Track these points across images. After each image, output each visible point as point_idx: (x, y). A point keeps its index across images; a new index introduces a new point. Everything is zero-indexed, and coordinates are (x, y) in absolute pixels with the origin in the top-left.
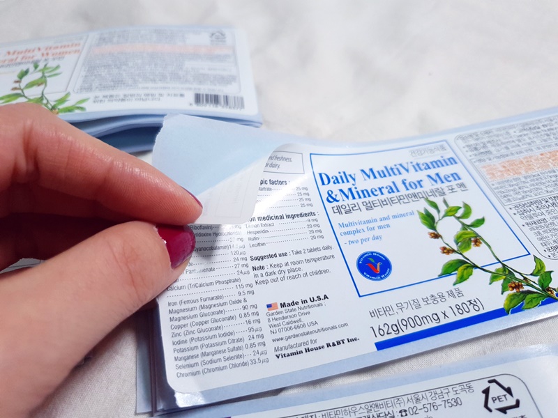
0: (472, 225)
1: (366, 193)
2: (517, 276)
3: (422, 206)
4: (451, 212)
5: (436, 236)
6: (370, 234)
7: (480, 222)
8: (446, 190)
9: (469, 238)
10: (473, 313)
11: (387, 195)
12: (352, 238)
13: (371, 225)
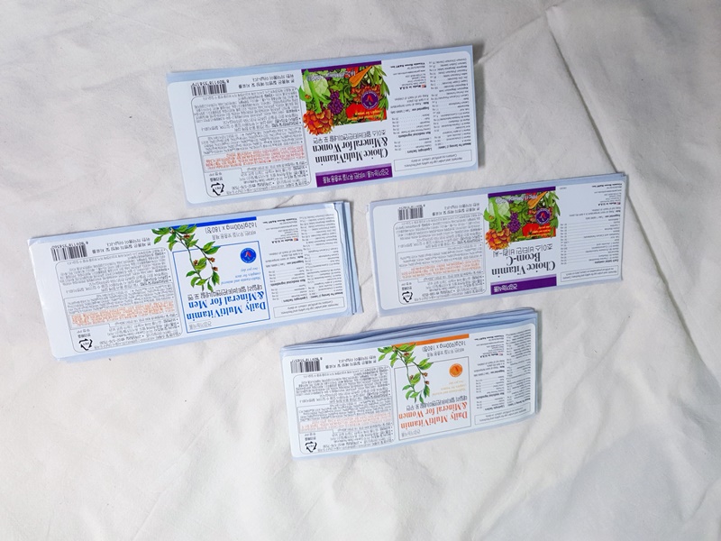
0: (194, 272)
1: (242, 297)
2: (184, 242)
3: (215, 288)
4: (202, 282)
5: (215, 269)
6: (246, 273)
7: (189, 274)
8: (200, 296)
9: (198, 265)
10: (211, 227)
11: (232, 295)
12: (256, 271)
13: (245, 278)
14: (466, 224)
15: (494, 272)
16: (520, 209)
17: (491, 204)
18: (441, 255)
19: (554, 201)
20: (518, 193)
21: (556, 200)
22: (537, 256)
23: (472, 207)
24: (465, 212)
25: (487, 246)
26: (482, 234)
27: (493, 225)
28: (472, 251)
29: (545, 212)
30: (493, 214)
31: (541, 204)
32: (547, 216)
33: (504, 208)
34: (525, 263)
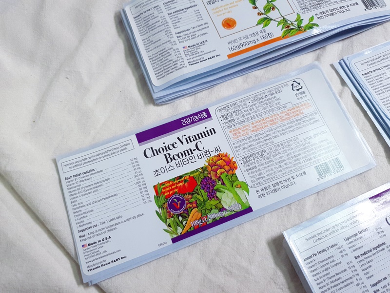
14: (264, 173)
15: (213, 131)
16: (208, 206)
17: (244, 201)
18: (279, 134)
19: (169, 226)
20: (216, 223)
21: (166, 228)
22: (169, 159)
23: (265, 192)
24: (270, 184)
25: (231, 155)
26: (242, 166)
27: (233, 179)
28: (246, 146)
29: (176, 210)
30: (239, 191)
31: (184, 217)
32: (172, 206)
33: (228, 200)
34: (181, 148)
